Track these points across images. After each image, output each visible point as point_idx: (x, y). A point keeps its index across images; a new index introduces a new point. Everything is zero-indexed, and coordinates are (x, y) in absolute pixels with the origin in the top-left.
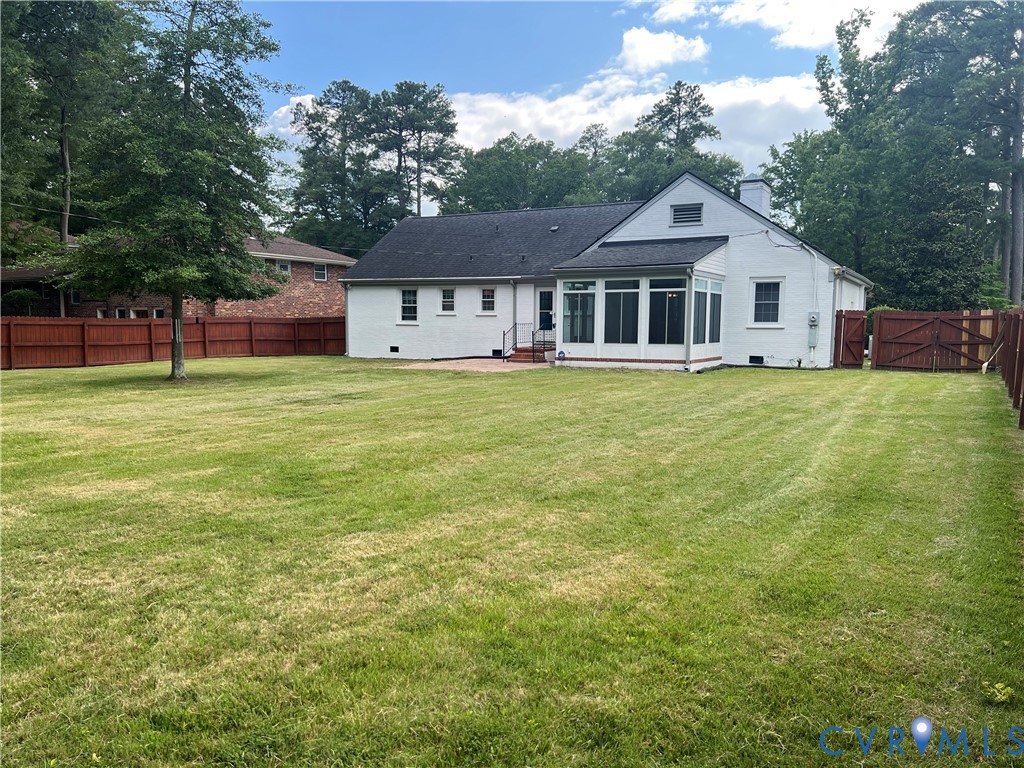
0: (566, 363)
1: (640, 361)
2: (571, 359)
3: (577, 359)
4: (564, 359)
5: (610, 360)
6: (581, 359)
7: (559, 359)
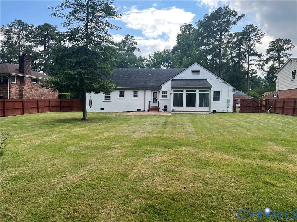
0: (175, 112)
1: (196, 111)
2: (176, 111)
3: (178, 111)
4: (174, 111)
5: (188, 111)
6: (179, 111)
7: (172, 111)
